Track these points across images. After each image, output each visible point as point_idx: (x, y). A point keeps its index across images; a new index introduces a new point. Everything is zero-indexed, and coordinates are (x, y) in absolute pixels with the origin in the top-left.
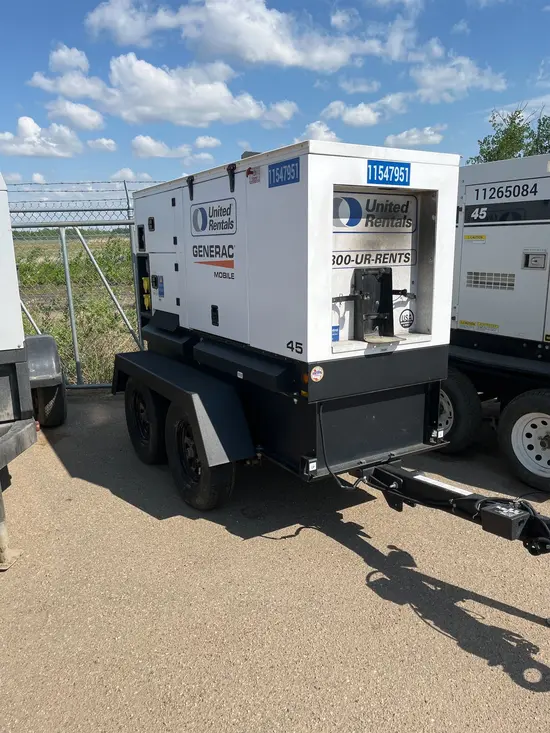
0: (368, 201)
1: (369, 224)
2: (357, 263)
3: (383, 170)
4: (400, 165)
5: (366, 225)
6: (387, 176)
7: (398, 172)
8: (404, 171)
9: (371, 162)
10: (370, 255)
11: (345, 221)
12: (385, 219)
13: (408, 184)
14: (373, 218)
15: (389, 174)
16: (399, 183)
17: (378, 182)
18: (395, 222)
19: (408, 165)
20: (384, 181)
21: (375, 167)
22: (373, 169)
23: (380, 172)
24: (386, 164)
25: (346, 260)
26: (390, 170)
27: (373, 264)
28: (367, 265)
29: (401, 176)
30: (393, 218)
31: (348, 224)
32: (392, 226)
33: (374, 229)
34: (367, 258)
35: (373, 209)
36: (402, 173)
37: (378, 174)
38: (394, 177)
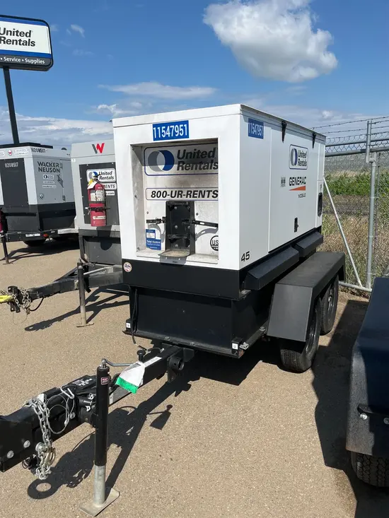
0: (179, 151)
1: (180, 168)
2: (172, 197)
3: (165, 129)
4: (178, 123)
5: (178, 169)
6: (169, 134)
7: (178, 130)
8: (183, 128)
9: (155, 126)
10: (182, 192)
11: (161, 167)
12: (193, 164)
13: (188, 137)
14: (184, 164)
15: (171, 132)
16: (179, 137)
17: (162, 138)
18: (202, 166)
19: (186, 122)
20: (167, 138)
21: (159, 128)
22: (157, 130)
23: (163, 131)
24: (167, 125)
25: (164, 194)
26: (171, 129)
27: (184, 198)
28: (180, 199)
29: (181, 132)
30: (201, 163)
31: (164, 169)
32: (200, 169)
33: (184, 172)
34: (179, 193)
35: (184, 156)
36: (182, 130)
37: (161, 133)
38: (175, 133)
